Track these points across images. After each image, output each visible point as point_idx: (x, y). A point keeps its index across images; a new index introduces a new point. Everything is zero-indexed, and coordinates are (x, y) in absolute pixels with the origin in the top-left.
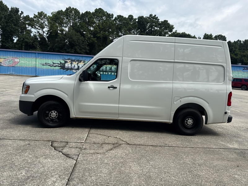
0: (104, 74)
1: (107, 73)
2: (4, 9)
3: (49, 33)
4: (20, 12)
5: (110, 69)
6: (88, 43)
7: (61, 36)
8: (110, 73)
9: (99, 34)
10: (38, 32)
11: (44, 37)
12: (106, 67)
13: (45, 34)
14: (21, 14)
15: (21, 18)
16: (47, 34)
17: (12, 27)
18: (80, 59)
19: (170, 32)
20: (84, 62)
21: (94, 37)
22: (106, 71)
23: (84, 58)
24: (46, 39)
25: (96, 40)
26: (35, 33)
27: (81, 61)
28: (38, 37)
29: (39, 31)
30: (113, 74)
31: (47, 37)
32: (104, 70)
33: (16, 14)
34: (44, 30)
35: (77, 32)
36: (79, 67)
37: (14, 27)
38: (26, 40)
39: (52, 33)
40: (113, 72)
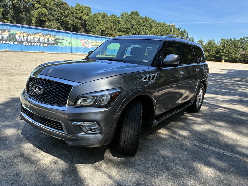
0: (33, 45)
1: (35, 44)
5: (38, 40)
8: (38, 44)
12: (34, 38)
18: (4, 27)
20: (9, 31)
22: (34, 42)
23: (8, 27)
27: (5, 30)
30: (42, 45)
32: (32, 41)
36: (3, 37)
40: (42, 43)
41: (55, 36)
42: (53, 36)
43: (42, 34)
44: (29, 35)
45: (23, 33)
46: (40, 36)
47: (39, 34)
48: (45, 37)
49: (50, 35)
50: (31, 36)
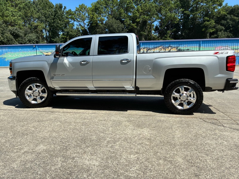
2: (50, 6)
3: (90, 25)
4: (63, 8)
6: (128, 30)
7: (101, 25)
9: (139, 19)
10: (80, 25)
11: (86, 28)
13: (86, 26)
14: (64, 9)
15: (65, 13)
16: (88, 25)
17: (58, 23)
19: (219, 6)
21: (133, 23)
24: (88, 30)
25: (136, 25)
26: (77, 25)
28: (80, 29)
29: (81, 23)
31: (88, 28)
33: (61, 10)
34: (85, 22)
35: (117, 20)
37: (59, 22)
38: (71, 33)
39: (93, 24)
41: (178, 47)
42: (175, 48)
43: (163, 47)
44: (148, 50)
45: (143, 49)
46: (160, 49)
47: (159, 47)
48: (165, 50)
49: (171, 47)
50: (151, 50)
